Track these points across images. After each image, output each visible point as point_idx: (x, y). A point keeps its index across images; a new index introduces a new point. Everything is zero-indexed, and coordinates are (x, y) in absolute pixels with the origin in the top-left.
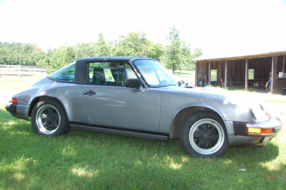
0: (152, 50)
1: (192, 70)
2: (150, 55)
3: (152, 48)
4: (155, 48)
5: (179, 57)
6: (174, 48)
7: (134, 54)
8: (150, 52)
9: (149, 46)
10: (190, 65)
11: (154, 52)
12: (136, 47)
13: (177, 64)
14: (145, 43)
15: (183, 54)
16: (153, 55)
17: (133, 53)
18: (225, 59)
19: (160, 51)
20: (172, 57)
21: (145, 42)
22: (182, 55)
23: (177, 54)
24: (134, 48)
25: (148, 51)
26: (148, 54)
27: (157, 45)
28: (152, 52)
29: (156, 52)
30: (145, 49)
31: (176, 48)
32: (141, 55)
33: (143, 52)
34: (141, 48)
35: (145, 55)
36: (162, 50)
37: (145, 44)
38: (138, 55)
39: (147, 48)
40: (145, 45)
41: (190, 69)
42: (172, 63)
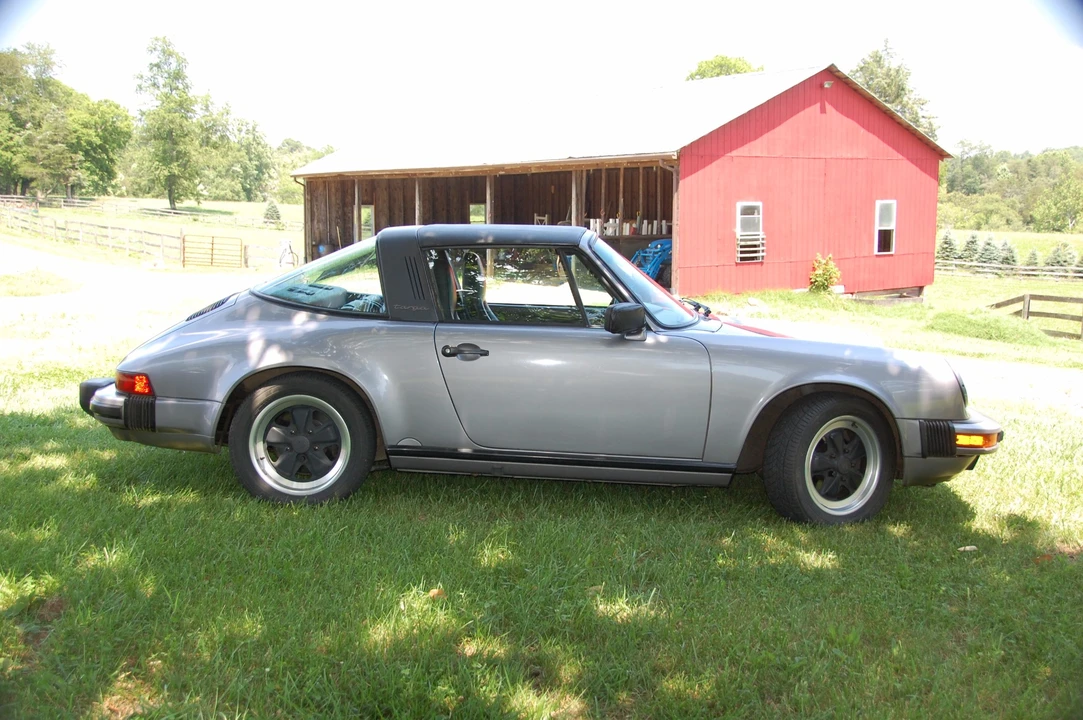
0: (85, 126)
1: (228, 200)
2: (79, 143)
3: (85, 117)
4: (96, 117)
5: (193, 153)
6: (172, 122)
7: (11, 138)
8: (75, 132)
9: (71, 111)
10: (221, 180)
11: (92, 132)
12: (15, 108)
13: (186, 179)
14: (51, 97)
15: (206, 142)
16: (90, 143)
17: (6, 132)
18: (415, 174)
19: (117, 131)
20: (165, 152)
21: (51, 94)
22: (201, 146)
23: (184, 143)
24: (7, 115)
25: (70, 127)
26: (68, 138)
27: (104, 108)
28: (85, 131)
29: (101, 134)
30: (56, 120)
31: (178, 121)
32: (40, 141)
33: (46, 132)
34: (37, 114)
35: (56, 142)
36: (122, 126)
37: (55, 102)
38: (29, 141)
39: (63, 117)
40: (54, 106)
41: (223, 193)
42: (166, 173)
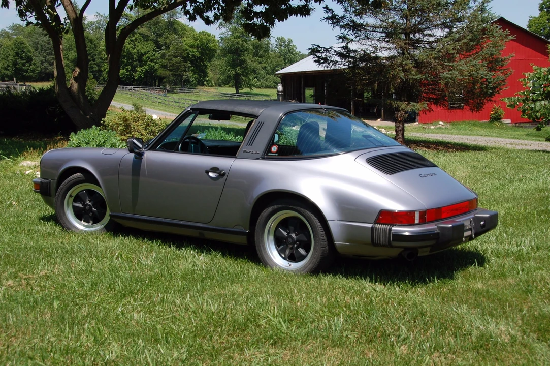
0: (192, 47)
1: (272, 88)
2: (188, 57)
3: (191, 41)
4: (198, 42)
5: (248, 61)
6: (237, 43)
7: (154, 55)
8: (186, 50)
9: (185, 39)
10: (269, 76)
11: (195, 50)
12: (157, 38)
13: (244, 76)
14: (175, 31)
15: (256, 54)
16: (194, 56)
17: (152, 51)
19: (208, 49)
20: (233, 60)
21: (175, 29)
22: (253, 57)
23: (244, 56)
24: (152, 43)
25: (184, 48)
26: (183, 54)
27: (202, 36)
28: (191, 50)
29: (200, 51)
30: (177, 44)
31: (241, 42)
32: (169, 56)
33: (172, 51)
34: (168, 41)
35: (177, 57)
36: (211, 46)
37: (177, 33)
38: (163, 56)
39: (180, 42)
40: (176, 36)
41: (269, 84)
42: (234, 73)
